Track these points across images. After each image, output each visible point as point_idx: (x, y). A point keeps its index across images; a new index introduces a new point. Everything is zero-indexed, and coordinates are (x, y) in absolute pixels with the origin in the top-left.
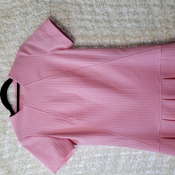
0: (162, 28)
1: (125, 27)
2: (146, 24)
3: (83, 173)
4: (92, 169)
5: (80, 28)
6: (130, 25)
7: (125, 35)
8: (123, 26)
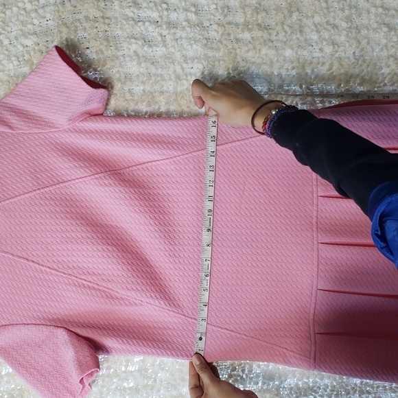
0: (322, 43)
1: (237, 40)
2: (286, 32)
3: (138, 385)
4: (159, 375)
5: (133, 40)
6: (249, 35)
7: (236, 58)
8: (232, 37)
